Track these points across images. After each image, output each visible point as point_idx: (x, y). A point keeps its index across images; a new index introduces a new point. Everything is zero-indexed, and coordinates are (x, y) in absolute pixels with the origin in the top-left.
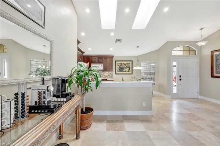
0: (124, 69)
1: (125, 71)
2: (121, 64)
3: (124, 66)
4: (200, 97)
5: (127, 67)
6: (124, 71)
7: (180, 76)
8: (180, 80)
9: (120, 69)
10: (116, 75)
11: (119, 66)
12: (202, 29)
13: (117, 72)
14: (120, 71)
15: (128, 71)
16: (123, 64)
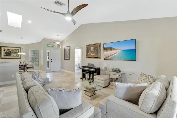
0: (12, 54)
1: (13, 56)
2: (8, 50)
3: (11, 52)
4: (62, 70)
5: (15, 52)
6: (11, 56)
7: (51, 59)
8: (51, 61)
9: (7, 54)
10: (1, 59)
11: (5, 52)
12: (58, 36)
13: (3, 57)
14: (7, 55)
15: (16, 56)
16: (11, 49)
